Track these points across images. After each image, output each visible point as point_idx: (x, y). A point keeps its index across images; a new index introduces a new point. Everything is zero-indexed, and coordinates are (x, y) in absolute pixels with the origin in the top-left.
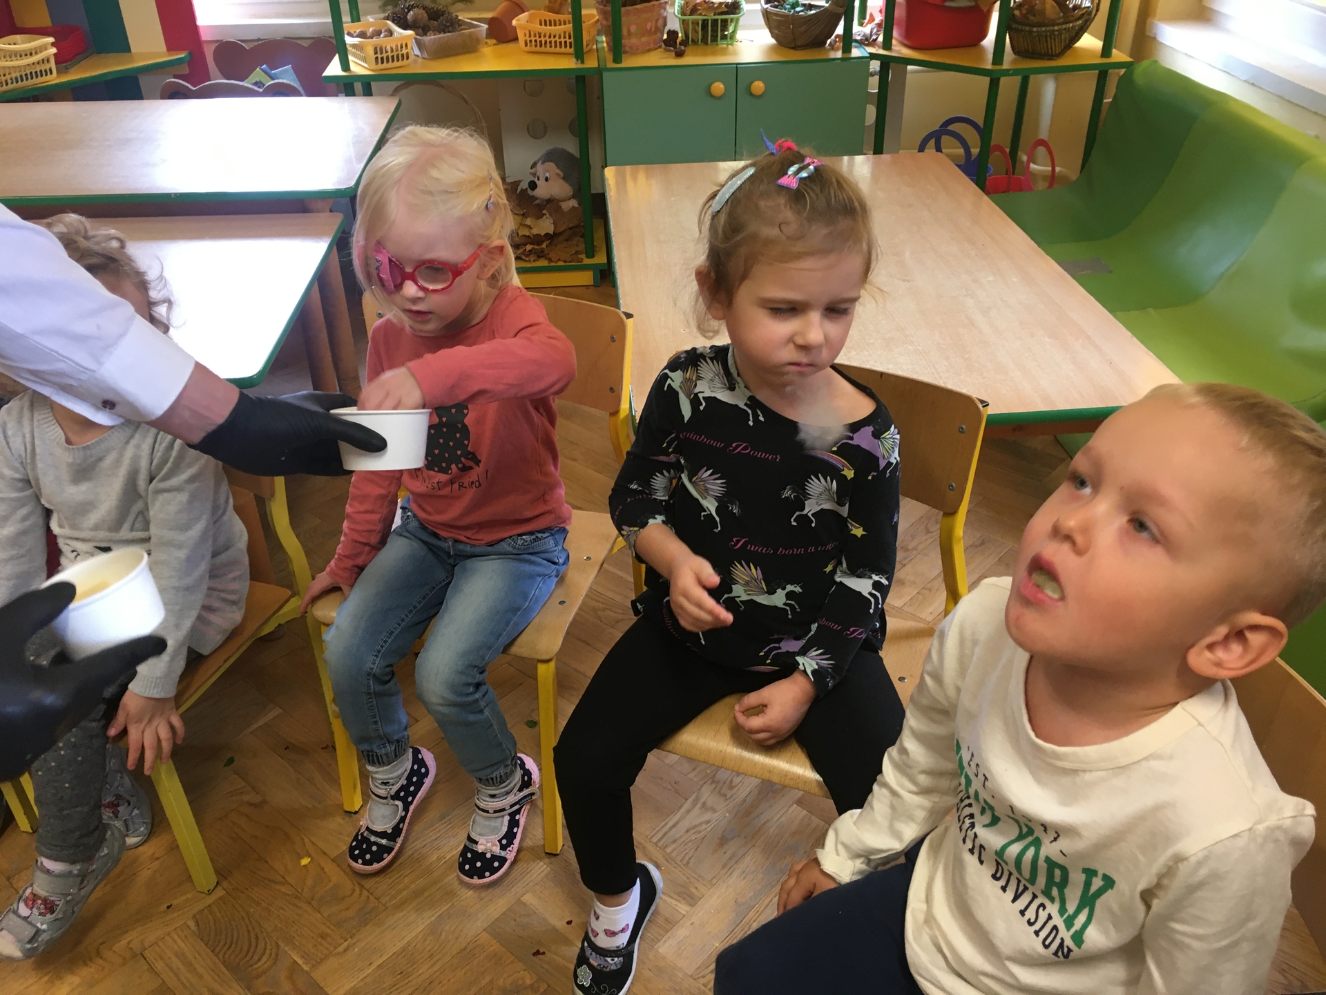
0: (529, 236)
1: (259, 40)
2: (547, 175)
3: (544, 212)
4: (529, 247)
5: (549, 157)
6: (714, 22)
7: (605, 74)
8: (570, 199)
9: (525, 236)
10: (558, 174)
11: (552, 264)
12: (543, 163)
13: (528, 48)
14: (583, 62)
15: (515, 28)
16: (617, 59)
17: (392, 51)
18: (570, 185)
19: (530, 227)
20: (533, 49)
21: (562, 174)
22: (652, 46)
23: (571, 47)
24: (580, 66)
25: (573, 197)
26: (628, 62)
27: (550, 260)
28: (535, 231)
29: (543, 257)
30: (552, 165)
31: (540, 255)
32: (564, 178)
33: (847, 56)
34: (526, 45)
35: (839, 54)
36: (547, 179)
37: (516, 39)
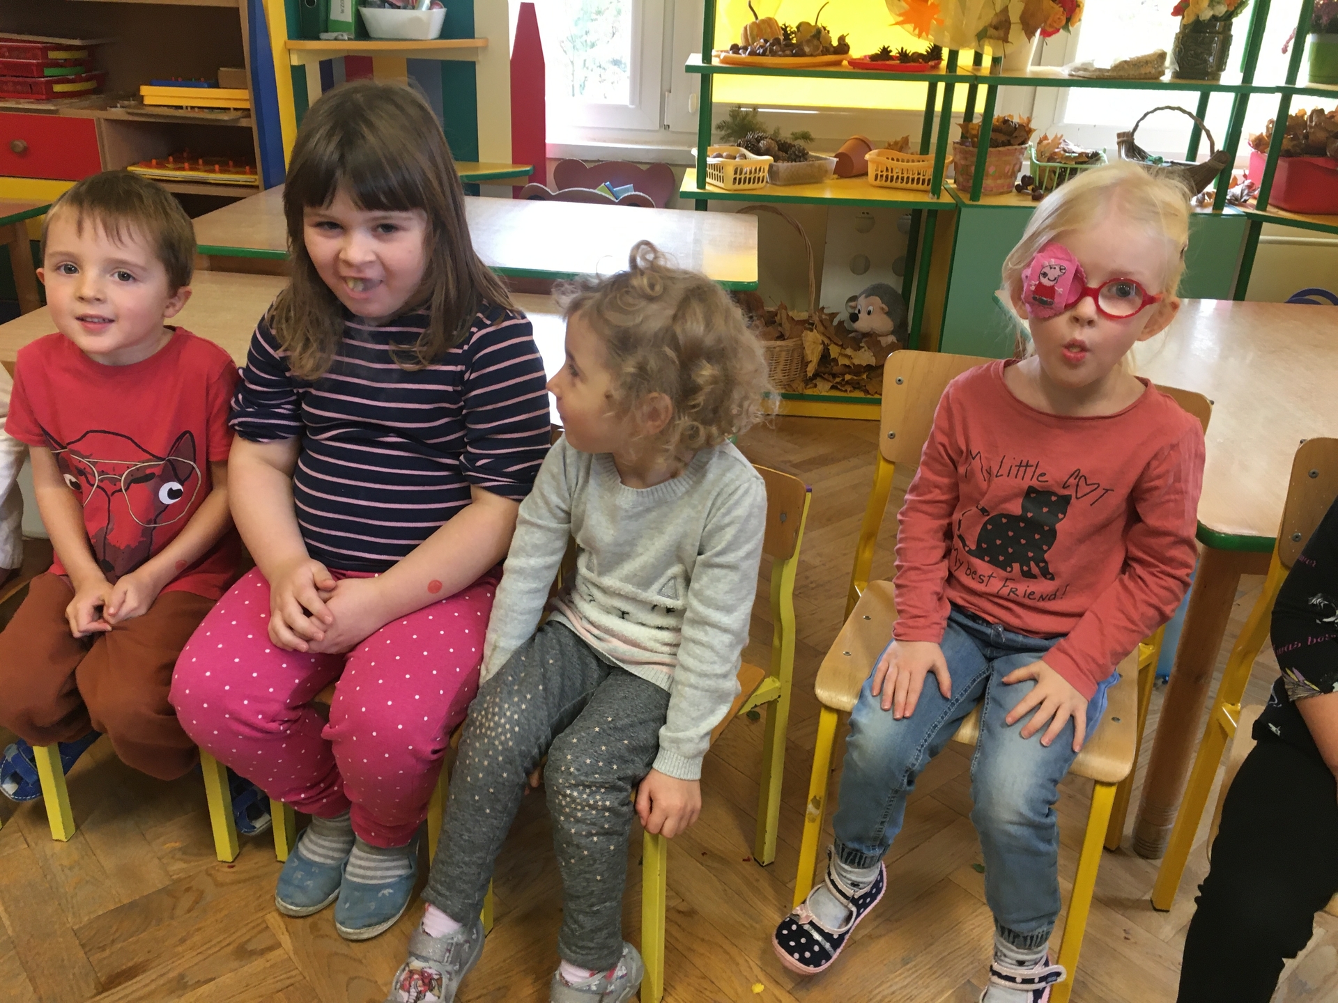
0: (849, 366)
1: (599, 161)
2: (871, 308)
3: (862, 345)
4: (848, 377)
5: (873, 291)
6: (1072, 169)
7: (964, 210)
8: (887, 335)
9: (845, 365)
10: (882, 309)
11: (869, 396)
12: (866, 297)
14: (938, 198)
15: (867, 161)
16: (975, 197)
17: (751, 173)
18: (892, 320)
19: (849, 357)
20: (883, 183)
21: (886, 309)
22: (1005, 189)
23: (928, 185)
24: (935, 200)
25: (893, 333)
26: (983, 201)
27: (867, 392)
28: (856, 362)
29: (858, 388)
30: (876, 300)
31: (856, 386)
32: (887, 313)
33: (1218, 212)
34: (876, 179)
35: (1209, 210)
36: (869, 313)
37: (866, 174)
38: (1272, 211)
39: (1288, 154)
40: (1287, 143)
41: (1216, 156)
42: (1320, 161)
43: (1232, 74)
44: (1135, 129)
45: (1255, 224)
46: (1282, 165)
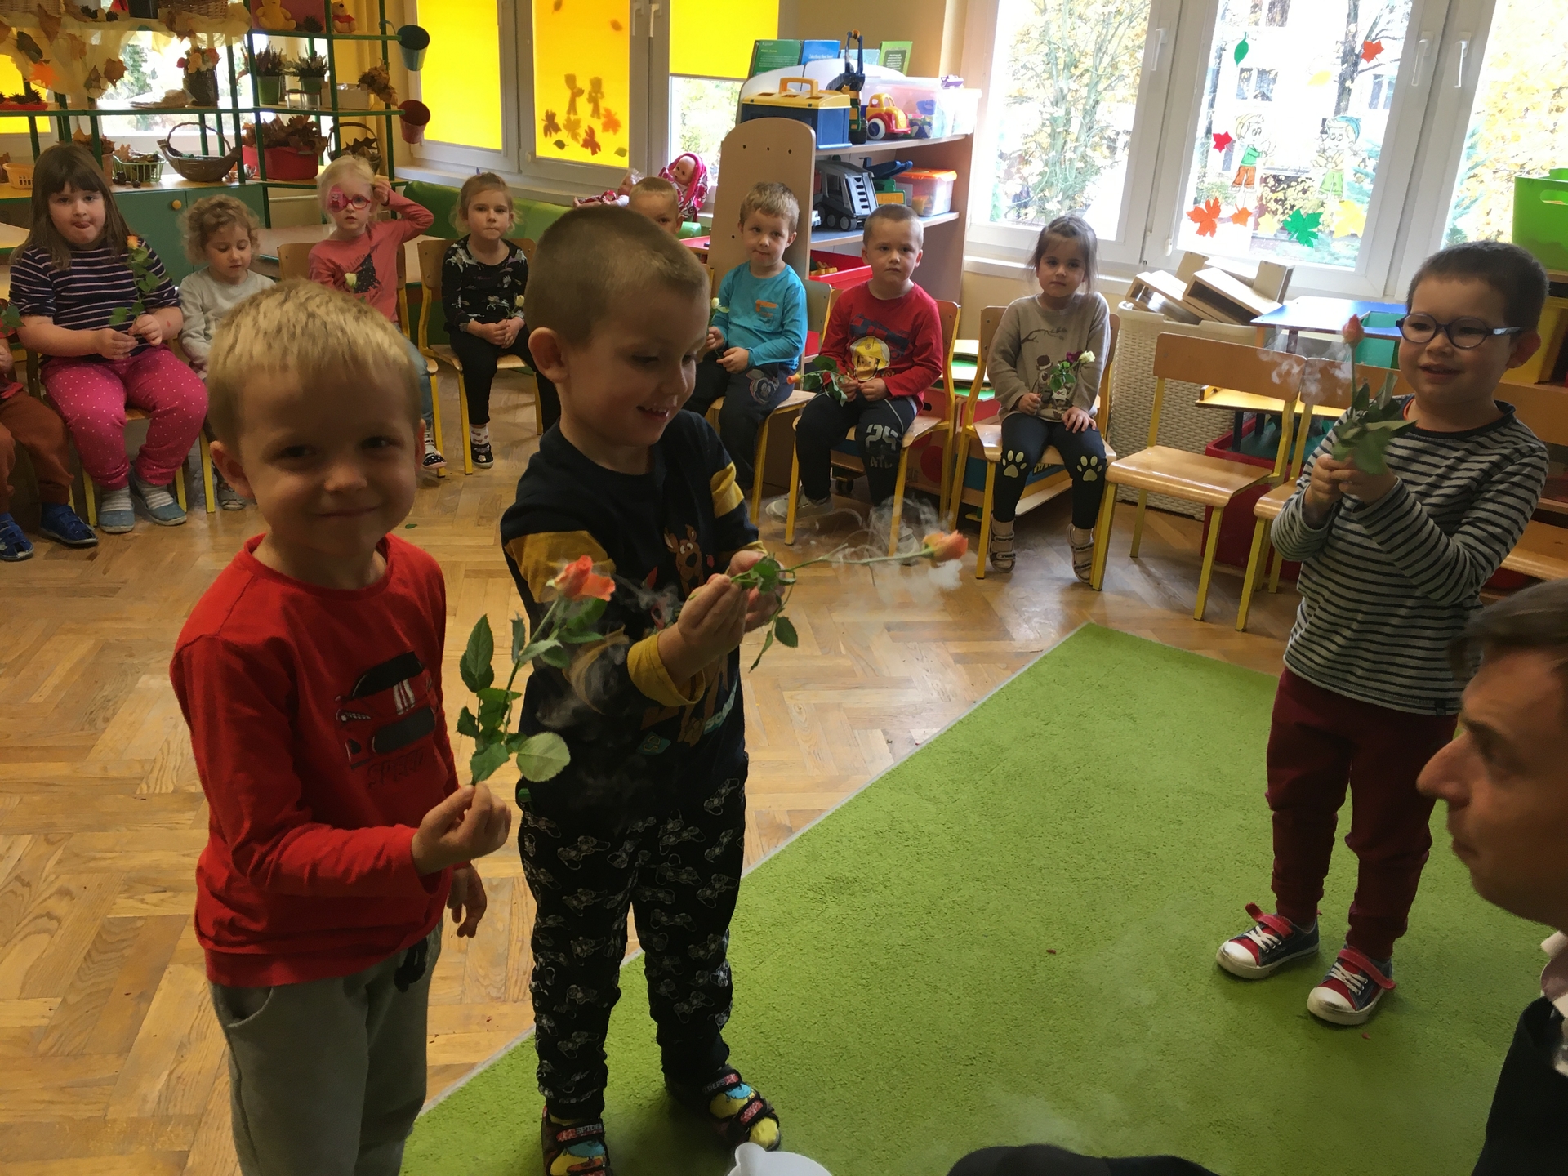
6: (147, 167)
13: (23, 186)
33: (243, 184)
35: (237, 184)
38: (269, 181)
39: (268, 147)
40: (265, 141)
41: (233, 151)
42: (287, 149)
43: (225, 102)
44: (169, 136)
45: (265, 188)
46: (267, 155)
